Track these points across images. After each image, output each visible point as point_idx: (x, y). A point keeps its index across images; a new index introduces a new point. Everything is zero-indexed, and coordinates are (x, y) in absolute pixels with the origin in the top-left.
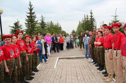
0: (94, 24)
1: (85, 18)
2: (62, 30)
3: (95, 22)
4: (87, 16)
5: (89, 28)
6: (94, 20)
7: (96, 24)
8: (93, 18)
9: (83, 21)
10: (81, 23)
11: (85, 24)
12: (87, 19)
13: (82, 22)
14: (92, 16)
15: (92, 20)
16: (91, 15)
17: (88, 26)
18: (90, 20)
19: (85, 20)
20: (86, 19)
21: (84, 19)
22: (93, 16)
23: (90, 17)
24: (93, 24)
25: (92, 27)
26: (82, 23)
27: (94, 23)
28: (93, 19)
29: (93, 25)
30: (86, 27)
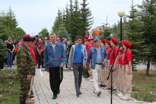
0: (88, 21)
1: (71, 6)
2: (17, 27)
3: (91, 17)
4: (76, 3)
5: (77, 27)
6: (89, 13)
7: (92, 20)
8: (86, 7)
9: (67, 12)
10: (63, 14)
11: (72, 20)
12: (75, 10)
13: (66, 14)
14: (84, 5)
15: (85, 12)
16: (84, 2)
17: (75, 24)
18: (81, 12)
19: (71, 10)
20: (73, 8)
21: (69, 8)
22: (86, 5)
23: (82, 7)
25: (83, 26)
26: (64, 16)
27: (88, 18)
28: (87, 10)
29: (85, 22)
30: (72, 26)
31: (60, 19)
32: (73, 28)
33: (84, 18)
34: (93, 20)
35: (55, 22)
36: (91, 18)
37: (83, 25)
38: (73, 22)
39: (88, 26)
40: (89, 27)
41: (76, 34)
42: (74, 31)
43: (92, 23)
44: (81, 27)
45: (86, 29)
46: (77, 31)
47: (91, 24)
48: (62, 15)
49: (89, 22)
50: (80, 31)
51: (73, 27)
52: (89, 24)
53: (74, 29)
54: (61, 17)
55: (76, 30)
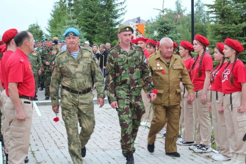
0: (117, 8)
5: (96, 20)
7: (123, 6)
11: (85, 7)
17: (92, 14)
24: (114, 6)
25: (107, 18)
27: (116, 2)
29: (111, 11)
30: (86, 18)
31: (63, 5)
32: (88, 21)
34: (125, 7)
35: (53, 11)
36: (121, 3)
37: (107, 16)
38: (87, 10)
39: (116, 18)
40: (117, 20)
41: (94, 33)
42: (89, 28)
43: (123, 11)
45: (112, 25)
46: (97, 28)
47: (122, 14)
49: (117, 11)
50: (102, 28)
51: (89, 19)
52: (119, 13)
53: (90, 25)
55: (94, 26)
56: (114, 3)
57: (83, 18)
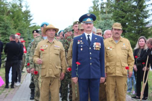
0: (147, 9)
11: (116, 8)
17: (123, 14)
24: (145, 7)
25: (137, 18)
29: (142, 11)
30: (117, 18)
33: (141, 3)
37: (138, 16)
39: (146, 17)
44: (135, 18)
45: (142, 24)
46: (127, 27)
48: (98, 3)
49: (148, 11)
50: (133, 26)
54: (98, 5)
56: (144, 4)
57: (115, 18)
